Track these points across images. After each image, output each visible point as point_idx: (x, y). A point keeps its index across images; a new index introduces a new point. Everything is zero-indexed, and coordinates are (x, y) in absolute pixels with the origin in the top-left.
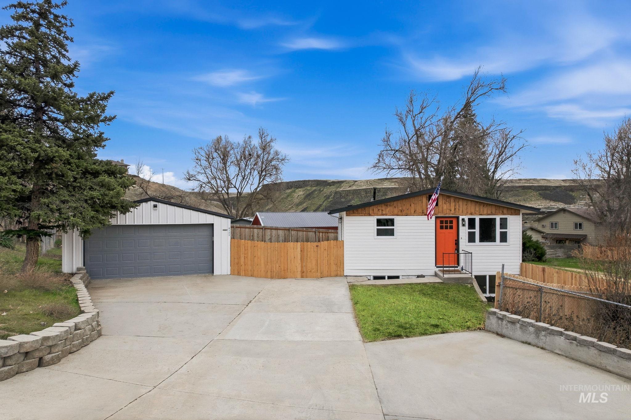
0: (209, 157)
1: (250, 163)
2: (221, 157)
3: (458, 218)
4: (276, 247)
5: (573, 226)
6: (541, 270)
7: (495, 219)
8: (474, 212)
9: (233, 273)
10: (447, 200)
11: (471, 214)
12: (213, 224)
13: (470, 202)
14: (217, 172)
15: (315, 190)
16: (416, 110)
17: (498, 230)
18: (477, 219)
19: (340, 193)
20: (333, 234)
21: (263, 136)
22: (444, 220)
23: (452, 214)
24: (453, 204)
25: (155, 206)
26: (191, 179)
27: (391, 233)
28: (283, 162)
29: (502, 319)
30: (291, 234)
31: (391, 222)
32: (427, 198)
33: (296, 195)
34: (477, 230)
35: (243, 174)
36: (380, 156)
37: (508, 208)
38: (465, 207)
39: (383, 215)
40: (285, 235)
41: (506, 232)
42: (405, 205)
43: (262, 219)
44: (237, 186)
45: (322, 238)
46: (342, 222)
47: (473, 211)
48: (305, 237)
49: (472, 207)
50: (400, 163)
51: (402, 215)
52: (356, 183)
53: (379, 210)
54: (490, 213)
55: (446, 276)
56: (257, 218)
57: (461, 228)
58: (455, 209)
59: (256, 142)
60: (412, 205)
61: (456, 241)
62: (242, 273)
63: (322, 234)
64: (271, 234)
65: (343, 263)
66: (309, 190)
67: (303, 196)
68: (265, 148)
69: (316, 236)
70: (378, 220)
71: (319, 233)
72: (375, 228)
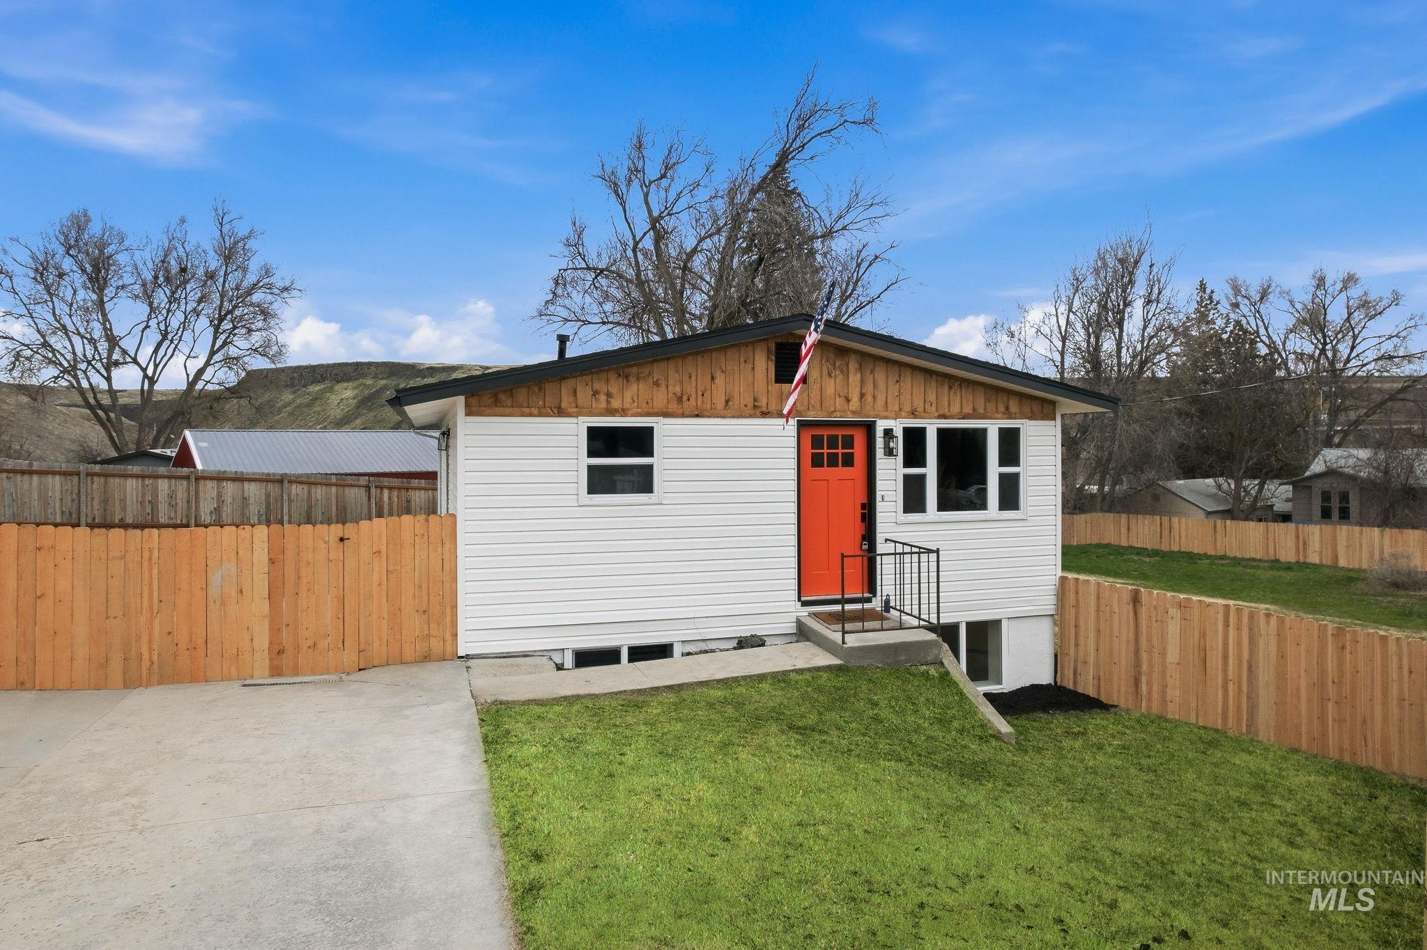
0: (45, 269)
1: (183, 296)
2: (85, 272)
3: (869, 428)
4: (151, 551)
6: (1126, 597)
7: (984, 431)
8: (920, 409)
10: (837, 364)
11: (914, 414)
13: (908, 372)
15: (384, 388)
16: (653, 172)
17: (994, 470)
20: (423, 492)
21: (226, 219)
22: (826, 433)
23: (854, 413)
24: (854, 378)
27: (643, 481)
28: (285, 294)
30: (289, 495)
31: (641, 441)
32: (769, 351)
33: (334, 399)
34: (931, 470)
35: (162, 326)
36: (557, 284)
37: (1022, 396)
38: (894, 390)
39: (611, 412)
41: (1017, 476)
42: (693, 378)
43: (199, 449)
44: (143, 359)
45: (390, 504)
46: (451, 443)
47: (919, 404)
48: (334, 502)
49: (913, 390)
50: (608, 307)
51: (683, 416)
53: (595, 393)
54: (971, 412)
56: (185, 447)
57: (882, 462)
58: (862, 395)
60: (720, 379)
61: (863, 507)
63: (390, 493)
64: (219, 495)
65: (455, 607)
66: (367, 387)
67: (353, 402)
68: (230, 254)
69: (369, 500)
70: (593, 433)
71: (379, 490)
72: (581, 461)
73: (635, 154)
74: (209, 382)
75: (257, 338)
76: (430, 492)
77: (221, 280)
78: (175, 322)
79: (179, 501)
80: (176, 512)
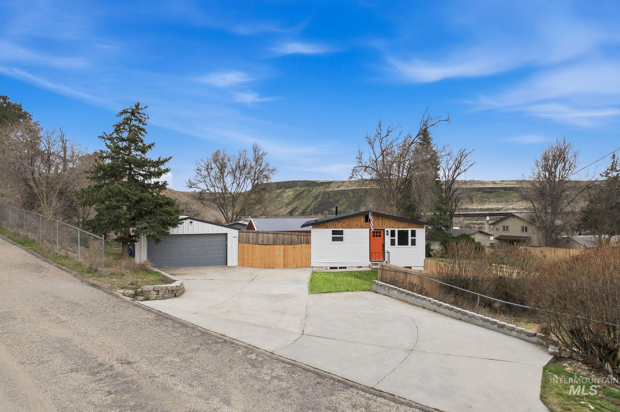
0: (208, 167)
1: (244, 173)
2: (219, 168)
3: (384, 230)
5: (520, 229)
7: (408, 231)
8: (394, 227)
9: (239, 265)
11: (392, 228)
12: (227, 233)
14: (215, 181)
15: (304, 191)
16: (383, 134)
17: (410, 238)
18: (397, 231)
19: (328, 193)
21: (256, 150)
22: (375, 231)
23: (380, 227)
24: (381, 221)
25: (191, 222)
26: (193, 187)
27: (341, 239)
28: (273, 172)
29: (377, 285)
30: (279, 237)
31: (341, 233)
32: (363, 217)
33: (285, 195)
34: (396, 238)
35: (238, 182)
36: (353, 171)
37: (416, 224)
38: (388, 223)
39: (336, 228)
40: (274, 237)
41: (415, 239)
42: (350, 222)
43: (255, 224)
47: (393, 225)
49: (393, 223)
51: (348, 228)
52: (344, 184)
53: (333, 225)
54: (405, 227)
55: (374, 267)
56: (251, 223)
57: (386, 236)
58: (382, 224)
59: (250, 156)
60: (355, 222)
61: (383, 244)
62: (246, 265)
63: (303, 237)
64: (263, 237)
65: (311, 259)
66: (298, 190)
67: (292, 197)
69: (298, 238)
70: (333, 231)
72: (331, 236)
73: (378, 128)
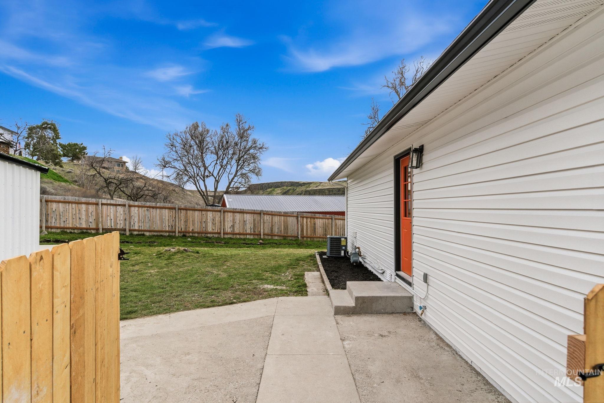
15: (290, 190)
19: (309, 192)
20: (321, 220)
21: (241, 123)
26: (167, 166)
28: (261, 150)
30: (264, 220)
44: (215, 174)
45: (307, 225)
48: (283, 224)
52: (321, 184)
56: (224, 201)
59: (234, 130)
63: (307, 220)
64: (234, 220)
68: (242, 136)
69: (298, 223)
71: (302, 218)
74: (236, 182)
75: (252, 166)
76: (324, 219)
77: (239, 145)
78: (225, 162)
79: (217, 222)
80: (215, 227)
